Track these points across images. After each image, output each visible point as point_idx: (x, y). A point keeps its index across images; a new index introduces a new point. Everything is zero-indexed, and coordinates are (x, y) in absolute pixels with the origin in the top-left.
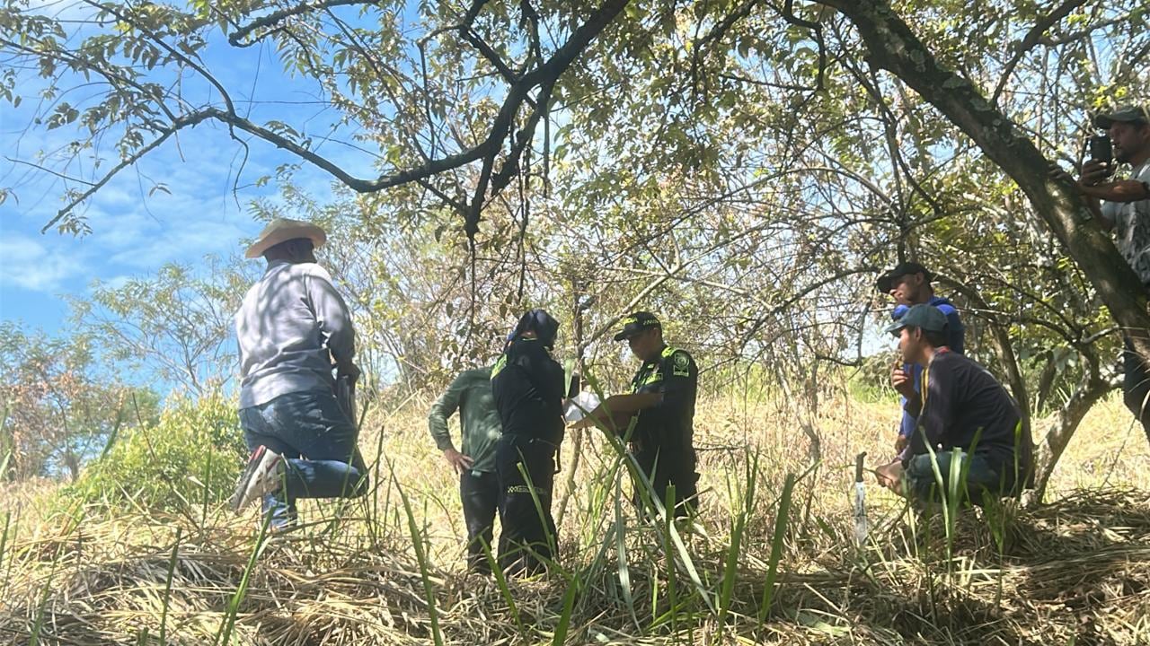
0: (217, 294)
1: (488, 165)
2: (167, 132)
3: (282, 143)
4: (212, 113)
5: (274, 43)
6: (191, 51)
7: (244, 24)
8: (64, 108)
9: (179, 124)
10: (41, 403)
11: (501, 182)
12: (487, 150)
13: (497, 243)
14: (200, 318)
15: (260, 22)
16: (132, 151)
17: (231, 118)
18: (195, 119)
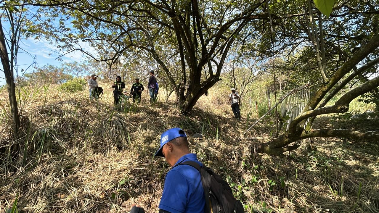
0: (81, 66)
1: (113, 61)
2: (73, 50)
3: (88, 54)
4: (79, 49)
5: (88, 42)
6: (77, 42)
7: (84, 39)
8: (59, 46)
9: (75, 50)
10: (57, 75)
11: (114, 63)
12: (113, 59)
13: (114, 69)
14: (79, 68)
15: (86, 40)
16: (68, 52)
17: (81, 50)
18: (77, 50)
